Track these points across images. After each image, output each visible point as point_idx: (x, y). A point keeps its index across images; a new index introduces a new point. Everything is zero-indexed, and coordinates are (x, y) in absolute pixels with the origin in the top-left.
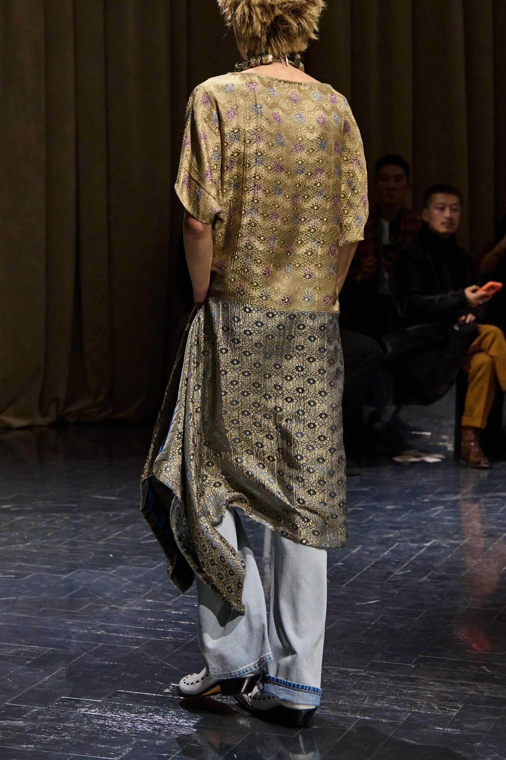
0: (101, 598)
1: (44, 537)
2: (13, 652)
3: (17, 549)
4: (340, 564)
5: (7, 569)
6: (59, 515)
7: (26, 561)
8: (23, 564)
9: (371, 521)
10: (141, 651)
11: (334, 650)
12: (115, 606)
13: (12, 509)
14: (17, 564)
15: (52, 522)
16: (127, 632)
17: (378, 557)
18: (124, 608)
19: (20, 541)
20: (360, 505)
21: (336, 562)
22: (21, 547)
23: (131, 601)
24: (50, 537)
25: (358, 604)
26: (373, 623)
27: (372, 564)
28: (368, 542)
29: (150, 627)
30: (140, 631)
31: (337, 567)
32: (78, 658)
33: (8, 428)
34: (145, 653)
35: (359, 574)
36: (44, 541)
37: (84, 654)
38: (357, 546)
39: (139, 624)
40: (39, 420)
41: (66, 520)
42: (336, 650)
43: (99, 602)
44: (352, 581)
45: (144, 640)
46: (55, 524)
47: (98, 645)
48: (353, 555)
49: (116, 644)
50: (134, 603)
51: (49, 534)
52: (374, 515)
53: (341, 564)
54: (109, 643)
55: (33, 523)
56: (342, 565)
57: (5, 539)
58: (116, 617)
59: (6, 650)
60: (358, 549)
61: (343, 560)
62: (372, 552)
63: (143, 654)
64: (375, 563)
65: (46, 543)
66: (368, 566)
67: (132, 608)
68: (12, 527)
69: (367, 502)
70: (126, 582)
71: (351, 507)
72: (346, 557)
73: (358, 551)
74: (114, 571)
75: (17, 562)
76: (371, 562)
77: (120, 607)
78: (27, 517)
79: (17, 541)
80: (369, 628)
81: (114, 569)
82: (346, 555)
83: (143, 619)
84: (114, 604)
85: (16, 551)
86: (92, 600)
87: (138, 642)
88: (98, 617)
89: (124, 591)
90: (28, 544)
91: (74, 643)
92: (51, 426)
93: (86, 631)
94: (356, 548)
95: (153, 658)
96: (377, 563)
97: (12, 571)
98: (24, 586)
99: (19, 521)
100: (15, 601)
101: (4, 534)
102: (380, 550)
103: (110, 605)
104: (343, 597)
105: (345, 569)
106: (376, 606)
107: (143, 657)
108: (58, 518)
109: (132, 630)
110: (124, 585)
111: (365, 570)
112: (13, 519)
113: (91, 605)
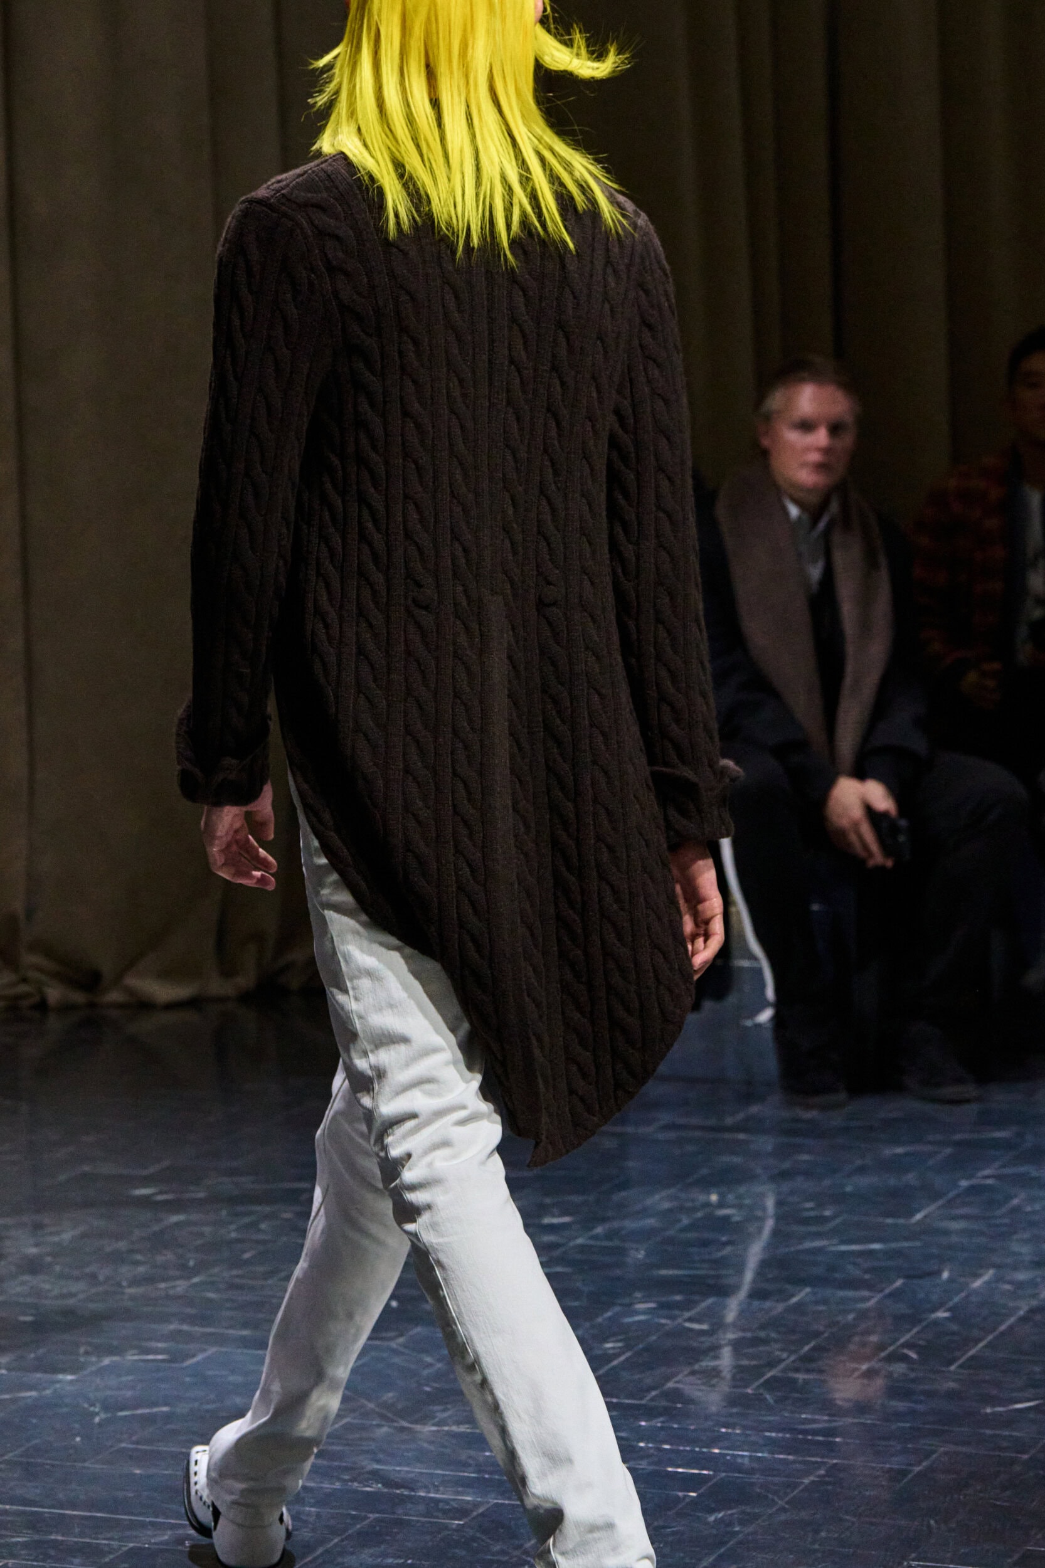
0: (371, 1405)
1: (236, 1262)
2: (166, 1537)
3: (171, 1292)
4: (942, 1314)
5: (150, 1339)
6: (267, 1209)
7: (191, 1320)
8: (185, 1327)
9: (1016, 1210)
10: (471, 1532)
11: (932, 1522)
12: (405, 1424)
13: (160, 1198)
14: (172, 1327)
15: (254, 1225)
16: (435, 1486)
17: (1034, 1296)
18: (429, 1428)
19: (178, 1273)
20: (987, 1172)
21: (934, 1310)
22: (181, 1286)
23: (444, 1410)
24: (248, 1262)
25: (989, 1410)
26: (1025, 1457)
27: (1021, 1313)
28: (1009, 1260)
29: (490, 1473)
30: (467, 1484)
31: (936, 1323)
32: (320, 1551)
33: (144, 1006)
34: (478, 1535)
35: (990, 1337)
36: (235, 1272)
37: (336, 1540)
38: (982, 1271)
39: (464, 1465)
40: (217, 986)
41: (287, 1220)
42: (936, 1522)
43: (366, 1414)
44: (972, 1358)
45: (476, 1505)
46: (259, 1230)
47: (366, 1518)
48: (976, 1292)
49: (410, 1515)
50: (450, 1417)
51: (247, 1256)
52: (1023, 1195)
53: (946, 1315)
54: (394, 1513)
55: (207, 1230)
56: (946, 1318)
57: (141, 1269)
58: (408, 1450)
59: (149, 1533)
60: (986, 1278)
61: (951, 1304)
62: (1020, 1285)
63: (474, 1539)
64: (1028, 1312)
65: (237, 1276)
66: (1012, 1320)
67: (446, 1428)
68: (160, 1241)
69: (1004, 1166)
70: (430, 1365)
71: (968, 1178)
72: (956, 1299)
73: (988, 1283)
74: (401, 1340)
75: (171, 1323)
76: (1018, 1308)
77: (418, 1427)
78: (195, 1217)
79: (171, 1273)
80: (1017, 1468)
81: (401, 1335)
82: (957, 1294)
83: (472, 1453)
84: (402, 1418)
85: (168, 1297)
86: (353, 1411)
87: (462, 1512)
88: (367, 1452)
89: (428, 1389)
90: (196, 1280)
91: (309, 1514)
92: (245, 998)
93: (338, 1485)
94: (980, 1276)
95: (497, 1548)
96: (1033, 1311)
97: (160, 1345)
98: (187, 1379)
99: (177, 1224)
100: (168, 1418)
101: (139, 1257)
102: (1039, 1280)
103: (393, 1421)
104: (951, 1395)
105: (955, 1327)
106: (1032, 1416)
107: (475, 1545)
108: (267, 1217)
109: (445, 1482)
110: (426, 1372)
111: (1003, 1328)
112: (161, 1220)
113: (348, 1423)
